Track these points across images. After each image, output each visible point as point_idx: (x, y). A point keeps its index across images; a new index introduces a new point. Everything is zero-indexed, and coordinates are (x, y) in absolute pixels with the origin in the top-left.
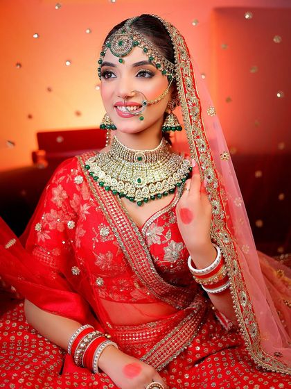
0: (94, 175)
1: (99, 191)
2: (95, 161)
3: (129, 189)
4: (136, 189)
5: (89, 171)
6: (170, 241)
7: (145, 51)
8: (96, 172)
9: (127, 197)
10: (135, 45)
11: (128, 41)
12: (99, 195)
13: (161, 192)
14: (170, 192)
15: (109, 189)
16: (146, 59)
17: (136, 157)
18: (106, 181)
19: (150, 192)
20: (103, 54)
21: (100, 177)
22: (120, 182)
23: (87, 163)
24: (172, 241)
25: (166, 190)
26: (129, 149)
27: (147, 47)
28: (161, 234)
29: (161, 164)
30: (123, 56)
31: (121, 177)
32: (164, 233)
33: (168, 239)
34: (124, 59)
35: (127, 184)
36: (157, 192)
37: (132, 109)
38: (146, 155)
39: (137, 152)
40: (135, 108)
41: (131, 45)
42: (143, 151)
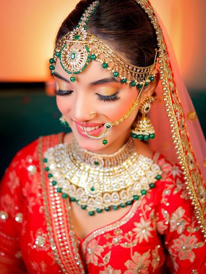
4: (89, 197)
6: (107, 266)
7: (104, 67)
13: (117, 205)
14: (127, 204)
15: (60, 191)
19: (104, 203)
22: (72, 186)
24: (109, 266)
25: (123, 202)
28: (99, 254)
30: (76, 73)
32: (103, 254)
33: (105, 263)
35: (79, 189)
36: (112, 204)
37: (93, 128)
38: (104, 160)
39: (93, 156)
40: (97, 127)
41: (86, 61)
42: (101, 155)
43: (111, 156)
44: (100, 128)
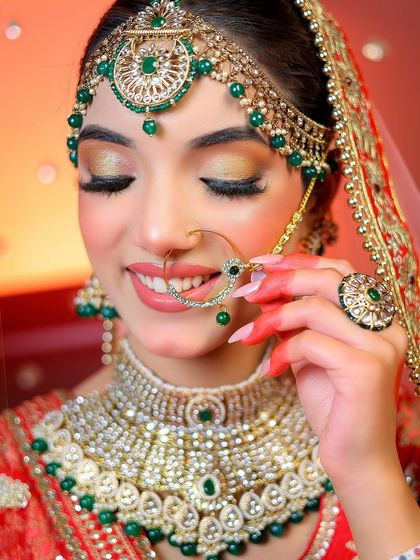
0: (61, 474)
1: (82, 530)
2: (63, 426)
3: (178, 517)
4: (202, 515)
5: (47, 458)
7: (235, 95)
8: (67, 465)
9: (174, 544)
10: (199, 71)
11: (175, 57)
12: (84, 547)
14: (307, 509)
15: (114, 518)
16: (238, 121)
17: (192, 411)
18: (99, 491)
19: (246, 521)
20: (86, 98)
21: (82, 478)
22: (145, 495)
23: (37, 433)
26: (169, 388)
27: (240, 78)
29: (272, 423)
30: (158, 110)
31: (150, 479)
34: (165, 120)
35: (169, 500)
36: (269, 519)
37: (186, 284)
38: (225, 402)
39: (195, 395)
40: (197, 281)
41: (186, 74)
42: (215, 391)
43: (241, 385)
44: (206, 286)
